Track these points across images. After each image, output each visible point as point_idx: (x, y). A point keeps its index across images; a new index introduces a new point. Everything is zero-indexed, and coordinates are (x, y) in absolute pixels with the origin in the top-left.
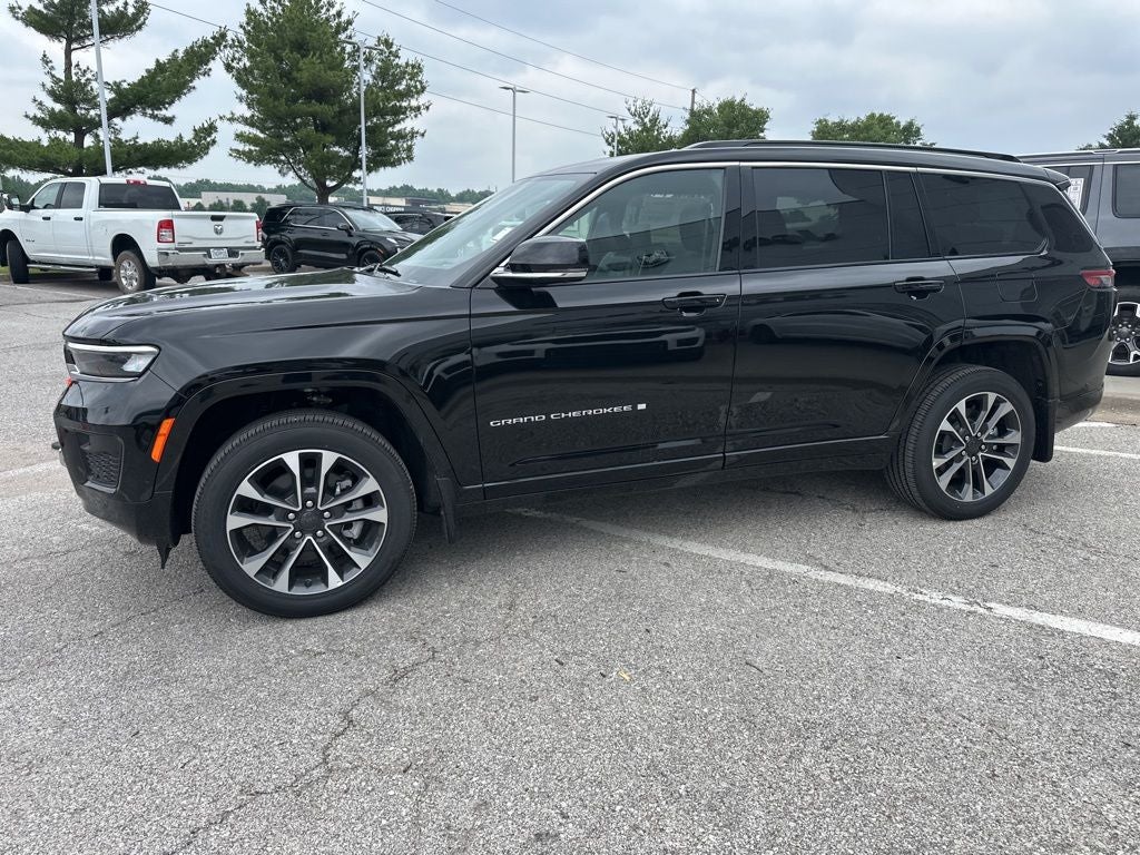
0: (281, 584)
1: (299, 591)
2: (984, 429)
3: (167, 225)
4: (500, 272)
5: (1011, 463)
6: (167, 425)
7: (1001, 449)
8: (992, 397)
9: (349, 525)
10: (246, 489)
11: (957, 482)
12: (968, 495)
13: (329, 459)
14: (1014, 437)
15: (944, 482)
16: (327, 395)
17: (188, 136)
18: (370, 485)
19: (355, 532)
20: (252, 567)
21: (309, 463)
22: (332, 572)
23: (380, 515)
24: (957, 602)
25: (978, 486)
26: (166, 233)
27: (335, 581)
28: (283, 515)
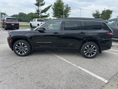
1: (20, 54)
2: (91, 49)
5: (95, 53)
7: (94, 51)
8: (92, 46)
10: (16, 45)
11: (88, 54)
13: (23, 44)
14: (96, 50)
18: (26, 46)
19: (25, 50)
20: (17, 52)
25: (90, 55)
27: (23, 54)
28: (20, 48)
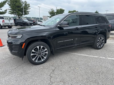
0: (37, 61)
1: (39, 62)
2: (101, 40)
3: (4, 21)
4: (58, 26)
5: (103, 44)
6: (24, 44)
7: (102, 42)
8: (102, 37)
9: (43, 54)
10: (33, 51)
11: (99, 46)
12: (100, 47)
14: (103, 41)
15: (98, 46)
16: (40, 40)
17: (4, 11)
18: (46, 49)
19: (44, 55)
20: (33, 59)
21: (40, 47)
22: (42, 59)
23: (47, 53)
24: (104, 58)
25: (101, 46)
26: (3, 22)
27: (42, 60)
28: (37, 53)
